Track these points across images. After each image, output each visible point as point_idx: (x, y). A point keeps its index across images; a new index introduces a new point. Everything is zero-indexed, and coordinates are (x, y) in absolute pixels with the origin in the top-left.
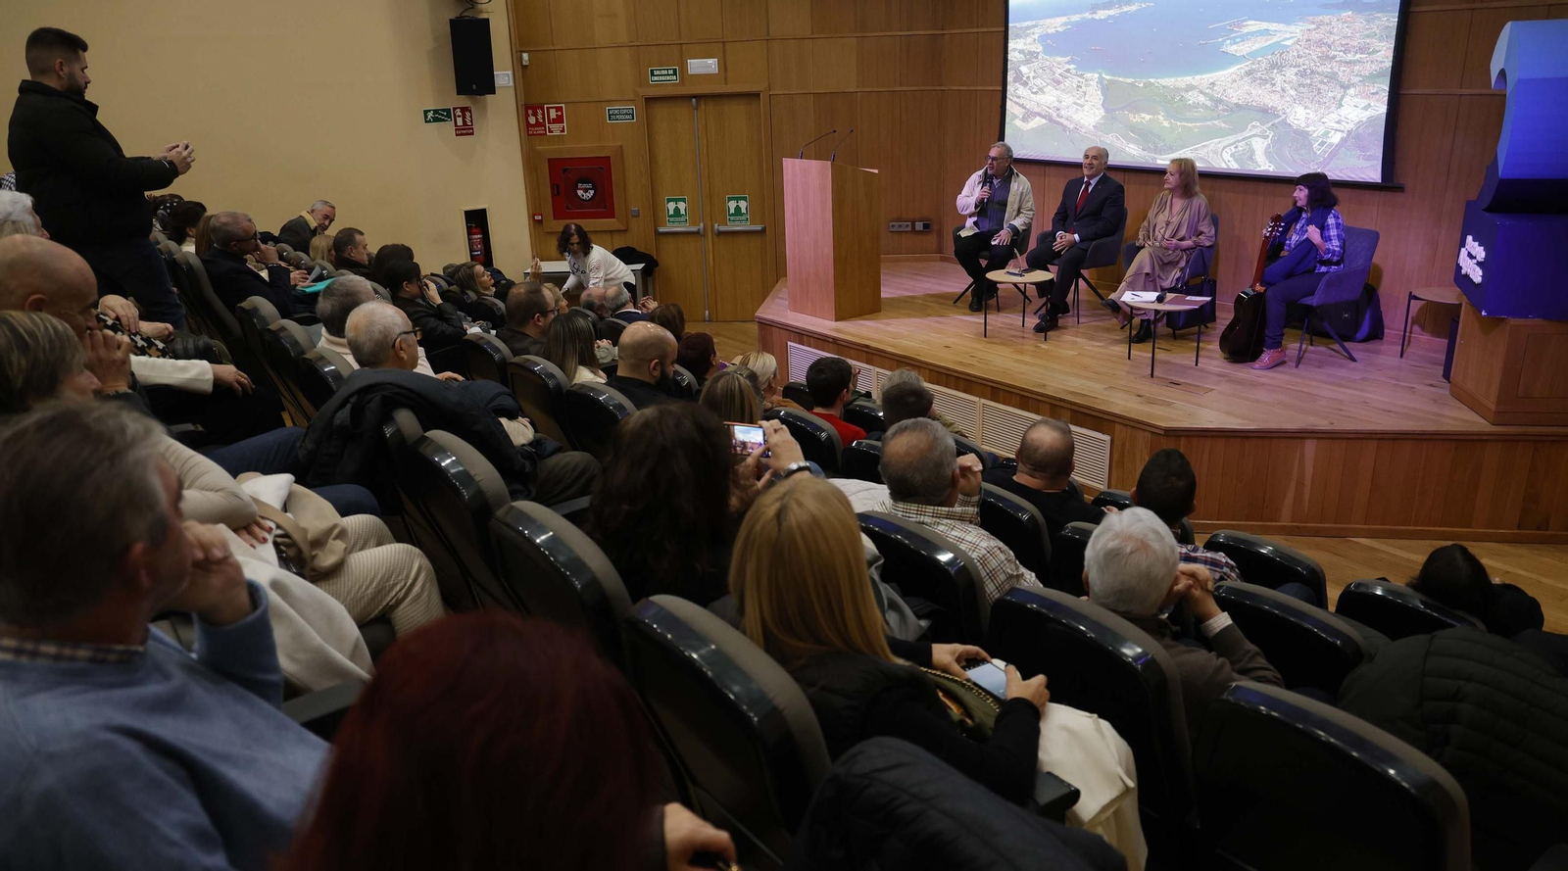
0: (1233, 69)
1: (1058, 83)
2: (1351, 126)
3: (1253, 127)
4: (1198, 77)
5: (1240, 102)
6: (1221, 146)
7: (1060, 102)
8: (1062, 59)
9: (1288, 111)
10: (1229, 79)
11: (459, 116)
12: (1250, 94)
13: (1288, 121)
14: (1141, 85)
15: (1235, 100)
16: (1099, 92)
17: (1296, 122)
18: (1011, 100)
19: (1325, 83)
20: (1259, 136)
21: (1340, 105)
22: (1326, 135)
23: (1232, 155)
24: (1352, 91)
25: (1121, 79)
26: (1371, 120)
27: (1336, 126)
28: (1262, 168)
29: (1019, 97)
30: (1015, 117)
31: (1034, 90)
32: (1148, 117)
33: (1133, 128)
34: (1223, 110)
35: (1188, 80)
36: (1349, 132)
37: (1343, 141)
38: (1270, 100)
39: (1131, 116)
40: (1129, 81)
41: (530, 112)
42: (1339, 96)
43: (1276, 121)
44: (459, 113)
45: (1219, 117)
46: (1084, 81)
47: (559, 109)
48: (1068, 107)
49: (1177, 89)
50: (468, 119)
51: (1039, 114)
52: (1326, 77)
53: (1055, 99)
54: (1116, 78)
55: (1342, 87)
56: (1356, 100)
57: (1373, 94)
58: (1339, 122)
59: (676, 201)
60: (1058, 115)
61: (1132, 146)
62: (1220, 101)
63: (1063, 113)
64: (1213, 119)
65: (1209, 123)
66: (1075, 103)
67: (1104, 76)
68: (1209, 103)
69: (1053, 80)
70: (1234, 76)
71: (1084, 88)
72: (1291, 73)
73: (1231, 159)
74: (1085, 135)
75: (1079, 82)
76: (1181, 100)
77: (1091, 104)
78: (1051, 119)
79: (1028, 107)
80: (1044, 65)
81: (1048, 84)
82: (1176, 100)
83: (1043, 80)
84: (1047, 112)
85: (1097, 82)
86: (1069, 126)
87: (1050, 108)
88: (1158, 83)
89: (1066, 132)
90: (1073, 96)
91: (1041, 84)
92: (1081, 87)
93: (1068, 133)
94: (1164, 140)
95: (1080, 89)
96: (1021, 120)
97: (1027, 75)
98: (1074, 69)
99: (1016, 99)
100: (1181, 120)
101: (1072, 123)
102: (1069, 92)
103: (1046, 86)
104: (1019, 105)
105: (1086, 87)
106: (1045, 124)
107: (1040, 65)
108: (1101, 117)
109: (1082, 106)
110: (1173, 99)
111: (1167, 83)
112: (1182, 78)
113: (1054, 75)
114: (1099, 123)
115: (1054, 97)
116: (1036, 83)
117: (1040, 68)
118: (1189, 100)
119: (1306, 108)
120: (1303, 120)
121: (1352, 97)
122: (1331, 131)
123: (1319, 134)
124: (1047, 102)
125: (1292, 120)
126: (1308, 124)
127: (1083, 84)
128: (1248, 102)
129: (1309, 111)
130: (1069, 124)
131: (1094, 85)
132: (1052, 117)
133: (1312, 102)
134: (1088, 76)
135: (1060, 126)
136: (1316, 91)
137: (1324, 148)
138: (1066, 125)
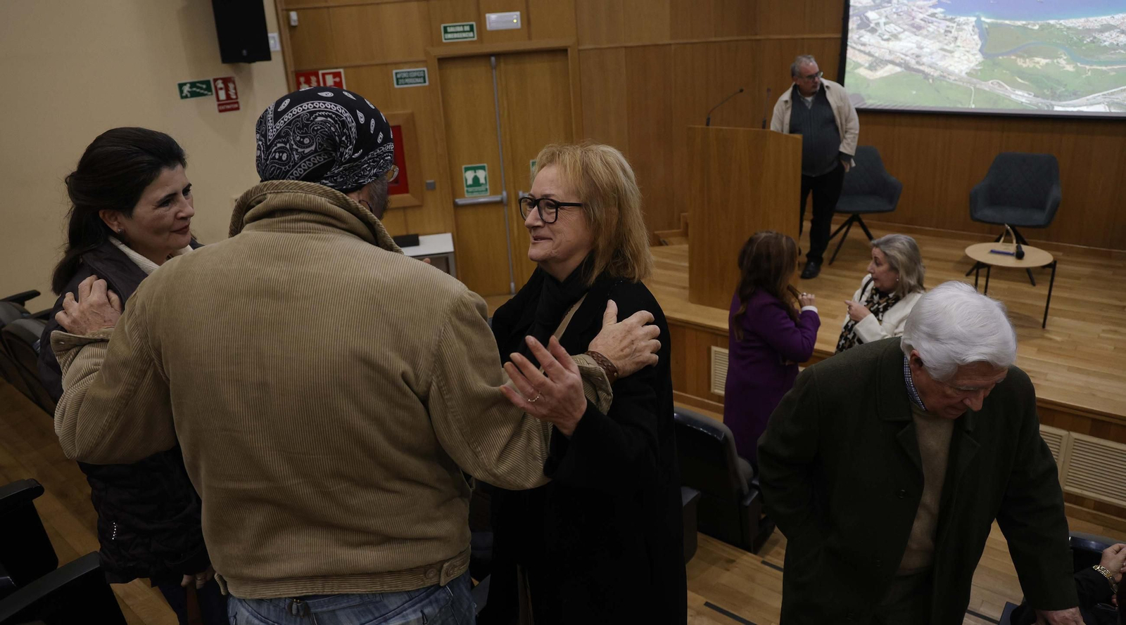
1: (919, 28)
4: (1119, 16)
7: (921, 48)
8: (925, 3)
11: (221, 89)
14: (1037, 27)
16: (976, 37)
18: (854, 48)
25: (1007, 22)
29: (864, 45)
30: (858, 65)
31: (885, 37)
32: (1043, 61)
33: (1022, 73)
35: (1106, 19)
39: (1020, 62)
40: (1019, 23)
41: (302, 79)
44: (220, 84)
46: (955, 25)
47: (337, 75)
48: (931, 54)
49: (1088, 31)
50: (232, 92)
51: (892, 62)
53: (914, 46)
54: (999, 21)
59: (475, 169)
60: (918, 63)
61: (1020, 93)
63: (924, 60)
66: (942, 49)
67: (983, 19)
69: (913, 26)
71: (954, 33)
74: (955, 82)
75: (948, 27)
76: (1092, 42)
77: (963, 49)
78: (907, 67)
79: (877, 55)
80: (900, 10)
81: (904, 30)
82: (1085, 42)
83: (898, 25)
84: (902, 59)
85: (973, 26)
86: (932, 73)
87: (906, 55)
88: (1061, 24)
89: (928, 80)
90: (939, 42)
91: (896, 30)
92: (951, 32)
93: (931, 81)
94: (1066, 85)
95: (949, 34)
96: (866, 68)
97: (876, 21)
98: (942, 13)
99: (860, 47)
100: (1091, 63)
101: (937, 70)
102: (934, 38)
103: (902, 32)
104: (864, 53)
105: (958, 31)
106: (900, 72)
107: (894, 10)
108: (977, 63)
109: (951, 52)
110: (1082, 40)
111: (1073, 25)
112: (1096, 18)
113: (913, 19)
114: (974, 70)
115: (913, 43)
116: (887, 29)
117: (895, 13)
118: (1105, 41)
124: (903, 49)
127: (953, 29)
130: (933, 71)
131: (969, 29)
132: (910, 64)
134: (962, 20)
135: (921, 74)
138: (928, 72)
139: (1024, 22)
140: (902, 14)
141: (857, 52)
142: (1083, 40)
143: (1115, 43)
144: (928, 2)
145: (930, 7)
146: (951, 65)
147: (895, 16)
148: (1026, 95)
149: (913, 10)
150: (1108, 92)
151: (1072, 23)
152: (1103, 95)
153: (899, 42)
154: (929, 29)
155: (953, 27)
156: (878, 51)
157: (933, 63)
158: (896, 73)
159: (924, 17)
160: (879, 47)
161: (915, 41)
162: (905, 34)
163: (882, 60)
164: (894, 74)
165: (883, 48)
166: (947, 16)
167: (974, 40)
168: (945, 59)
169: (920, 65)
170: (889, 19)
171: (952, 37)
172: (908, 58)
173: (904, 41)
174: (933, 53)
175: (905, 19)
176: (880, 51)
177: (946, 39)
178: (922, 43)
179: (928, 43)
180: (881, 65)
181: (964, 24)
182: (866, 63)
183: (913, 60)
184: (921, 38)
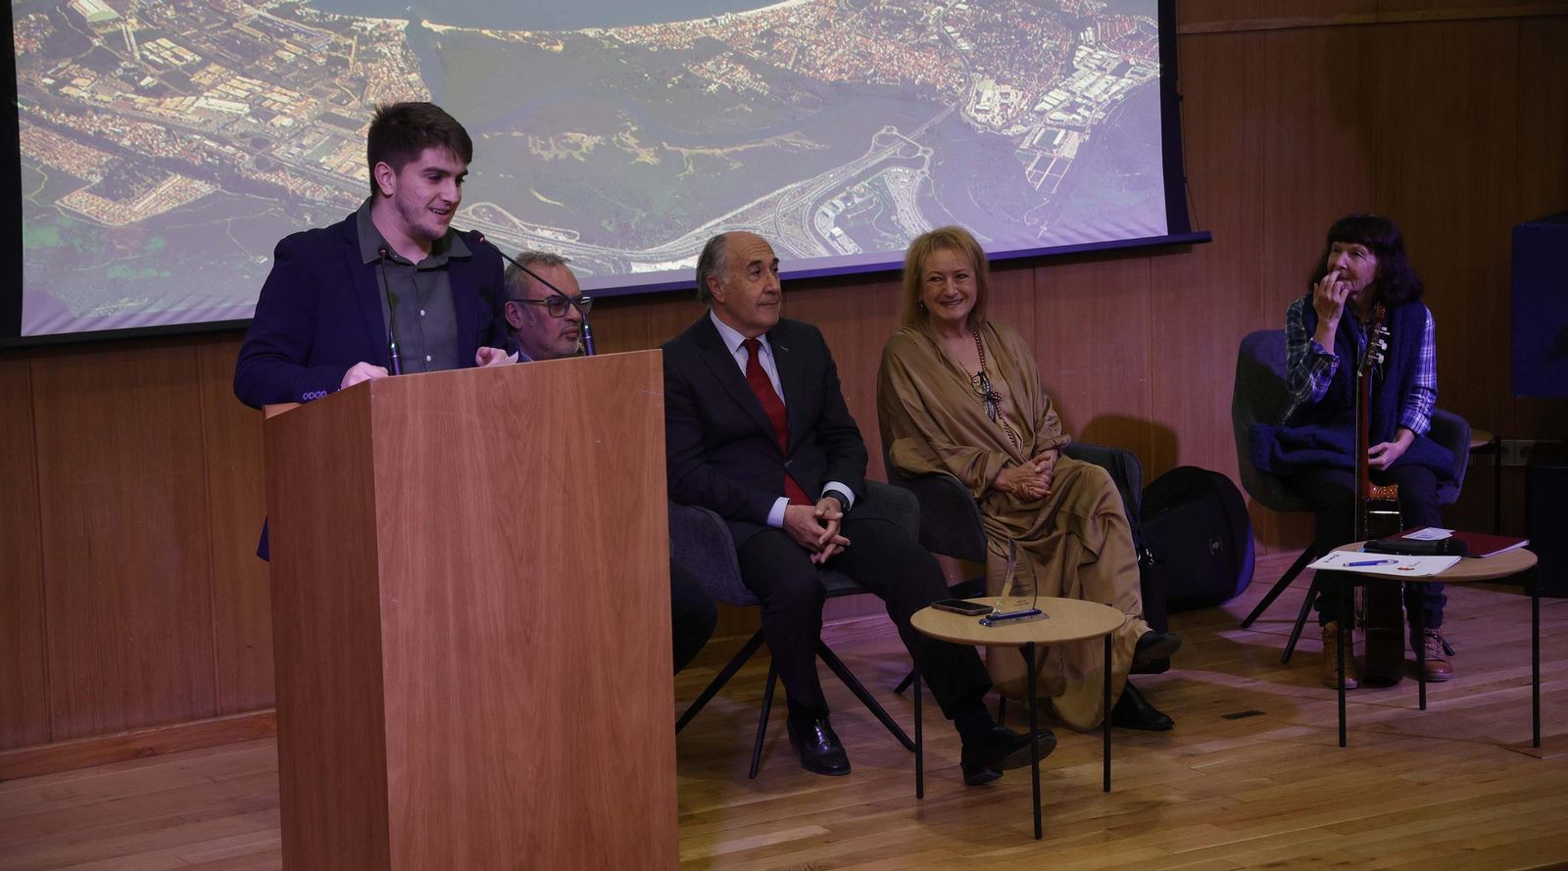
1: (251, 51)
2: (1099, 115)
3: (887, 140)
5: (845, 79)
6: (808, 199)
7: (268, 115)
9: (961, 91)
10: (810, 20)
12: (866, 56)
13: (965, 118)
14: (559, 48)
15: (830, 75)
16: (416, 77)
17: (980, 117)
18: (42, 123)
19: (1033, 20)
20: (900, 162)
21: (1071, 70)
22: (1048, 141)
23: (839, 221)
24: (1089, 34)
26: (1131, 94)
27: (1066, 118)
30: (66, 182)
31: (147, 81)
32: (589, 142)
33: (544, 178)
34: (807, 104)
35: (698, 25)
36: (1096, 130)
37: (1086, 151)
38: (924, 69)
39: (535, 146)
42: (1066, 48)
43: (937, 119)
45: (794, 124)
46: (353, 42)
48: (298, 133)
49: (672, 57)
51: (181, 166)
53: (246, 108)
54: (468, 30)
55: (1069, 26)
56: (1099, 54)
57: (1130, 37)
58: (1071, 109)
60: (262, 164)
61: (547, 234)
62: (793, 80)
63: (281, 152)
64: (782, 129)
65: (769, 142)
67: (426, 24)
68: (762, 88)
69: (228, 43)
71: (356, 67)
73: (837, 231)
75: (334, 47)
76: (684, 85)
78: (231, 179)
79: (126, 142)
81: (207, 60)
82: (670, 86)
83: (184, 43)
84: (211, 154)
85: (404, 46)
86: (308, 195)
87: (224, 142)
88: (611, 38)
90: (317, 94)
91: (180, 58)
92: (345, 64)
94: (647, 203)
95: (340, 70)
96: (95, 191)
97: (109, 30)
99: (61, 118)
100: (690, 142)
101: (321, 183)
102: (298, 82)
103: (202, 66)
104: (82, 138)
105: (365, 61)
106: (207, 199)
109: (355, 125)
110: (662, 81)
111: (638, 39)
112: (681, 23)
113: (229, 24)
115: (236, 99)
116: (151, 57)
117: (169, 2)
118: (708, 83)
119: (1000, 81)
120: (997, 110)
121: (1091, 47)
122: (1057, 130)
123: (1035, 142)
124: (210, 121)
125: (973, 113)
126: (1007, 120)
127: (350, 54)
128: (865, 78)
129: (1007, 88)
130: (310, 188)
131: (392, 55)
132: (239, 169)
133: (1011, 66)
134: (369, 27)
135: (277, 200)
136: (1016, 38)
137: (1047, 173)
138: (298, 192)
141: (55, 137)
142: (665, 81)
143: (729, 86)
148: (561, 238)
150: (735, 213)
151: (635, 36)
153: (194, 98)
154: (280, 53)
155: (350, 46)
156: (128, 129)
157: (307, 164)
158: (197, 200)
159: (260, 16)
160: (132, 118)
161: (244, 94)
162: (209, 72)
163: (147, 161)
164: (189, 205)
165: (144, 120)
166: (325, 13)
167: (411, 86)
168: (340, 148)
169: (270, 171)
170: (152, 22)
171: (351, 79)
172: (229, 149)
173: (209, 94)
174: (303, 130)
175: (204, 24)
176: (135, 128)
177: (334, 86)
178: (266, 99)
179: (285, 99)
180: (145, 177)
181: (378, 40)
182: (91, 173)
183: (247, 157)
184: (259, 82)
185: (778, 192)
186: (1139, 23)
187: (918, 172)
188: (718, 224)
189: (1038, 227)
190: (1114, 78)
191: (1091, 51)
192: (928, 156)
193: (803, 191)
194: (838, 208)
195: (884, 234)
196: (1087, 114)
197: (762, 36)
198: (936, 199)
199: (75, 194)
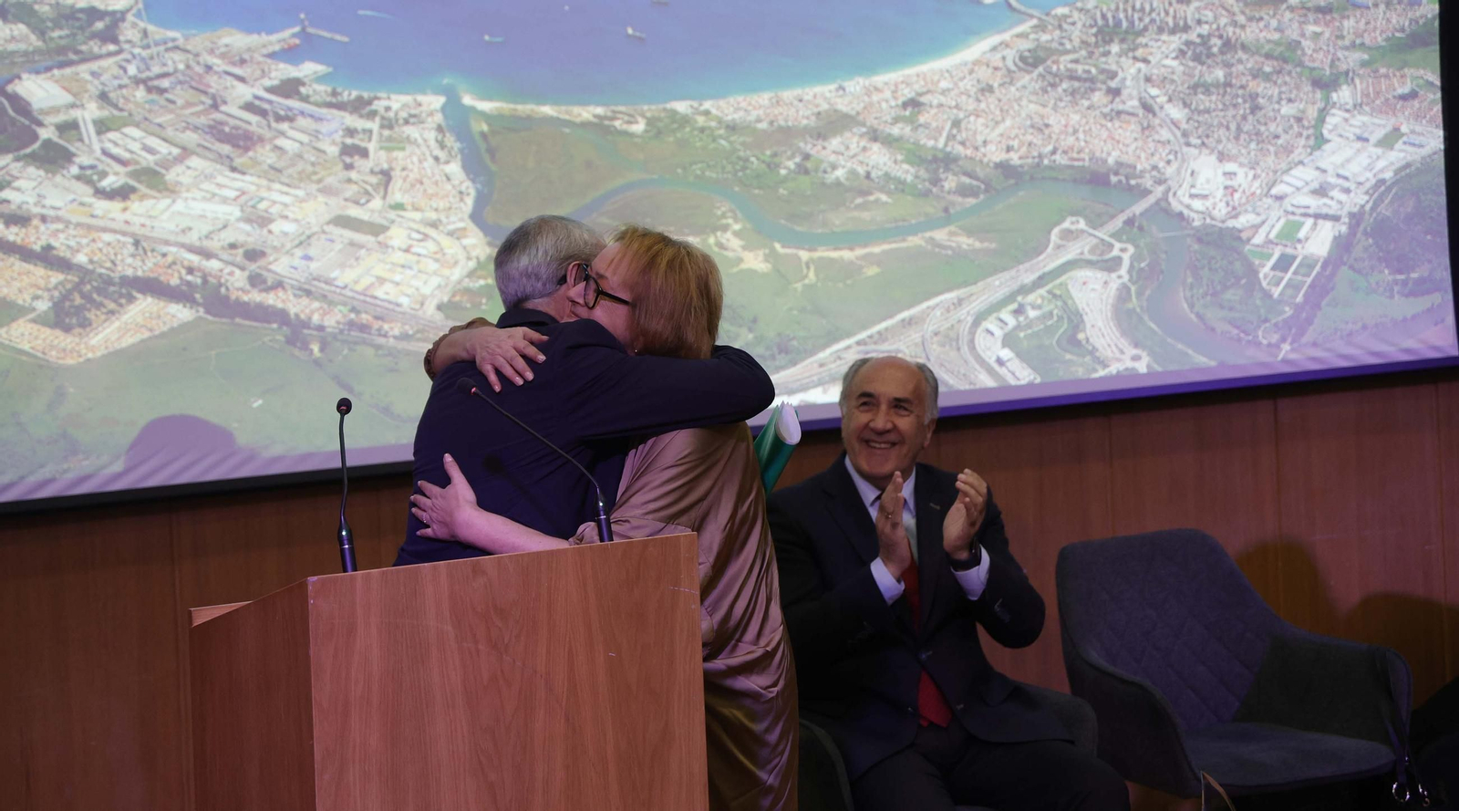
0: (978, 49)
1: (243, 141)
2: (1359, 199)
3: (1068, 235)
4: (855, 85)
5: (1014, 158)
6: (966, 313)
7: (263, 221)
8: (254, 40)
9: (1170, 171)
10: (968, 84)
12: (1042, 128)
13: (1176, 206)
14: (639, 127)
15: (995, 154)
16: (455, 168)
17: (1198, 205)
19: (1267, 77)
20: (1090, 264)
21: (1320, 141)
22: (1289, 234)
23: (1008, 341)
24: (1344, 94)
25: (547, 110)
26: (1405, 173)
27: (1315, 203)
28: (1113, 369)
31: (109, 182)
34: (964, 191)
35: (822, 95)
36: (1356, 218)
37: (1342, 246)
40: (586, 113)
42: (1312, 113)
43: (1138, 208)
45: (947, 217)
46: (374, 125)
48: (304, 241)
49: (786, 134)
51: (152, 287)
52: (1268, 56)
53: (236, 212)
54: (524, 108)
55: (1318, 83)
56: (1359, 119)
57: (1404, 98)
58: (1321, 191)
60: (256, 281)
62: (946, 161)
63: (281, 266)
64: (931, 224)
65: (914, 241)
66: (343, 222)
67: (468, 100)
68: (906, 172)
69: (216, 131)
70: (984, 73)
71: (378, 157)
72: (1163, 53)
73: (1006, 354)
74: (402, 345)
75: (351, 132)
76: (802, 170)
77: (417, 216)
78: (216, 301)
79: (81, 258)
80: (156, 70)
81: (186, 152)
82: (783, 172)
83: (158, 131)
84: (190, 271)
85: (440, 129)
86: (316, 319)
87: (207, 254)
88: (707, 113)
89: (305, 347)
90: (327, 191)
91: (150, 151)
92: (364, 153)
93: (315, 348)
94: (755, 321)
95: (358, 161)
96: (41, 320)
97: (61, 118)
98: (320, 79)
100: (811, 242)
101: (331, 303)
102: (304, 177)
103: (179, 160)
104: (25, 254)
105: (389, 150)
106: (185, 327)
107: (132, 70)
108: (472, 264)
109: (376, 229)
110: (772, 166)
111: (741, 114)
112: (798, 92)
113: (215, 106)
114: (467, 291)
115: (225, 200)
116: (115, 151)
117: (137, 81)
118: (834, 167)
119: (1222, 157)
120: (1220, 193)
121: (1347, 111)
122: (1302, 219)
123: (1272, 236)
124: (190, 229)
125: (1186, 200)
126: (1234, 208)
127: (370, 140)
128: (1040, 156)
129: (1231, 167)
130: (318, 310)
131: (425, 141)
132: (227, 289)
133: (1237, 138)
134: (395, 106)
135: (275, 326)
136: (1245, 102)
137: (1289, 275)
138: (302, 316)
139: (600, 110)
140: (165, 83)
142: (778, 166)
143: (861, 170)
144: (264, 38)
145: (272, 56)
146: (381, 280)
147: (140, 93)
149: (209, 68)
150: (869, 332)
151: (737, 109)
152: (858, 343)
153: (168, 201)
154: (281, 142)
155: (370, 132)
156: (84, 241)
157: (315, 279)
158: (172, 330)
159: (257, 97)
160: (89, 228)
161: (233, 194)
162: (189, 168)
163: (109, 281)
164: (163, 335)
165: (105, 230)
166: (339, 90)
167: (449, 179)
168: (357, 259)
169: (268, 290)
170: (116, 106)
171: (372, 172)
172: (214, 265)
173: (189, 195)
174: (309, 237)
175: (183, 108)
176: (94, 240)
177: (349, 181)
178: (262, 199)
179: (287, 199)
180: (106, 302)
181: (407, 122)
182: (36, 298)
183: (238, 272)
184: (254, 179)
185: (925, 305)
186: (1414, 78)
187: (1114, 275)
188: (849, 347)
189: (1277, 346)
190: (1379, 151)
191: (1347, 115)
192: (1125, 252)
193: (960, 302)
194: (1006, 324)
195: (1068, 356)
196: (1343, 197)
197: (905, 105)
198: (1138, 310)
199: (14, 325)
